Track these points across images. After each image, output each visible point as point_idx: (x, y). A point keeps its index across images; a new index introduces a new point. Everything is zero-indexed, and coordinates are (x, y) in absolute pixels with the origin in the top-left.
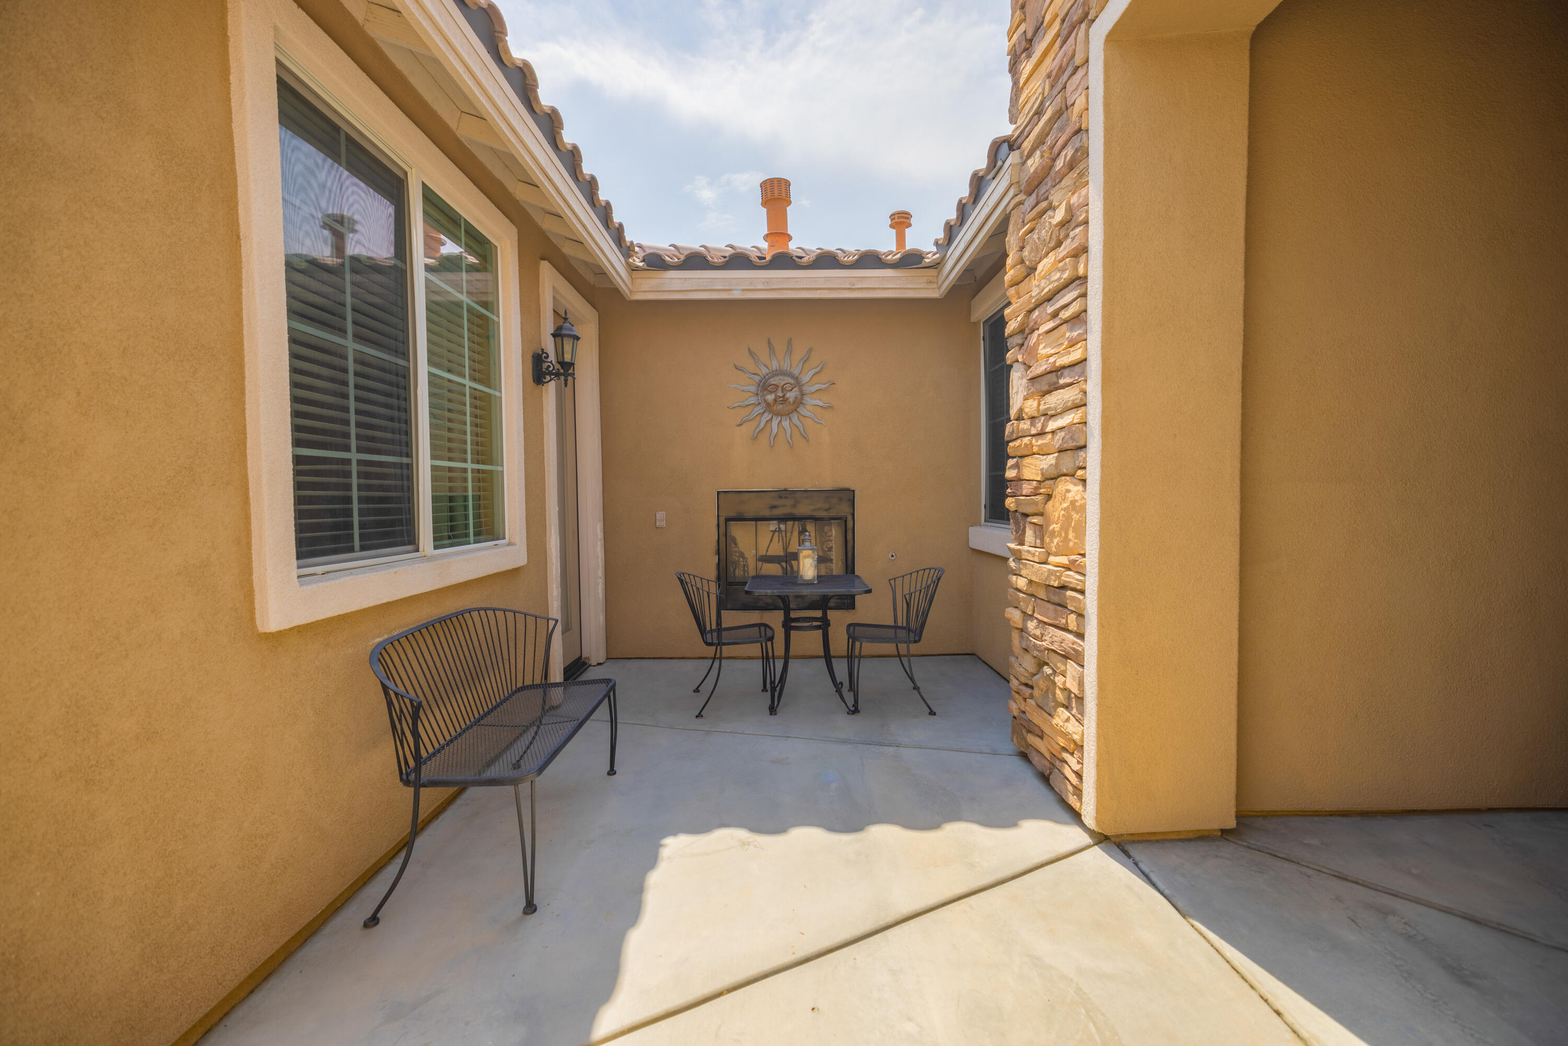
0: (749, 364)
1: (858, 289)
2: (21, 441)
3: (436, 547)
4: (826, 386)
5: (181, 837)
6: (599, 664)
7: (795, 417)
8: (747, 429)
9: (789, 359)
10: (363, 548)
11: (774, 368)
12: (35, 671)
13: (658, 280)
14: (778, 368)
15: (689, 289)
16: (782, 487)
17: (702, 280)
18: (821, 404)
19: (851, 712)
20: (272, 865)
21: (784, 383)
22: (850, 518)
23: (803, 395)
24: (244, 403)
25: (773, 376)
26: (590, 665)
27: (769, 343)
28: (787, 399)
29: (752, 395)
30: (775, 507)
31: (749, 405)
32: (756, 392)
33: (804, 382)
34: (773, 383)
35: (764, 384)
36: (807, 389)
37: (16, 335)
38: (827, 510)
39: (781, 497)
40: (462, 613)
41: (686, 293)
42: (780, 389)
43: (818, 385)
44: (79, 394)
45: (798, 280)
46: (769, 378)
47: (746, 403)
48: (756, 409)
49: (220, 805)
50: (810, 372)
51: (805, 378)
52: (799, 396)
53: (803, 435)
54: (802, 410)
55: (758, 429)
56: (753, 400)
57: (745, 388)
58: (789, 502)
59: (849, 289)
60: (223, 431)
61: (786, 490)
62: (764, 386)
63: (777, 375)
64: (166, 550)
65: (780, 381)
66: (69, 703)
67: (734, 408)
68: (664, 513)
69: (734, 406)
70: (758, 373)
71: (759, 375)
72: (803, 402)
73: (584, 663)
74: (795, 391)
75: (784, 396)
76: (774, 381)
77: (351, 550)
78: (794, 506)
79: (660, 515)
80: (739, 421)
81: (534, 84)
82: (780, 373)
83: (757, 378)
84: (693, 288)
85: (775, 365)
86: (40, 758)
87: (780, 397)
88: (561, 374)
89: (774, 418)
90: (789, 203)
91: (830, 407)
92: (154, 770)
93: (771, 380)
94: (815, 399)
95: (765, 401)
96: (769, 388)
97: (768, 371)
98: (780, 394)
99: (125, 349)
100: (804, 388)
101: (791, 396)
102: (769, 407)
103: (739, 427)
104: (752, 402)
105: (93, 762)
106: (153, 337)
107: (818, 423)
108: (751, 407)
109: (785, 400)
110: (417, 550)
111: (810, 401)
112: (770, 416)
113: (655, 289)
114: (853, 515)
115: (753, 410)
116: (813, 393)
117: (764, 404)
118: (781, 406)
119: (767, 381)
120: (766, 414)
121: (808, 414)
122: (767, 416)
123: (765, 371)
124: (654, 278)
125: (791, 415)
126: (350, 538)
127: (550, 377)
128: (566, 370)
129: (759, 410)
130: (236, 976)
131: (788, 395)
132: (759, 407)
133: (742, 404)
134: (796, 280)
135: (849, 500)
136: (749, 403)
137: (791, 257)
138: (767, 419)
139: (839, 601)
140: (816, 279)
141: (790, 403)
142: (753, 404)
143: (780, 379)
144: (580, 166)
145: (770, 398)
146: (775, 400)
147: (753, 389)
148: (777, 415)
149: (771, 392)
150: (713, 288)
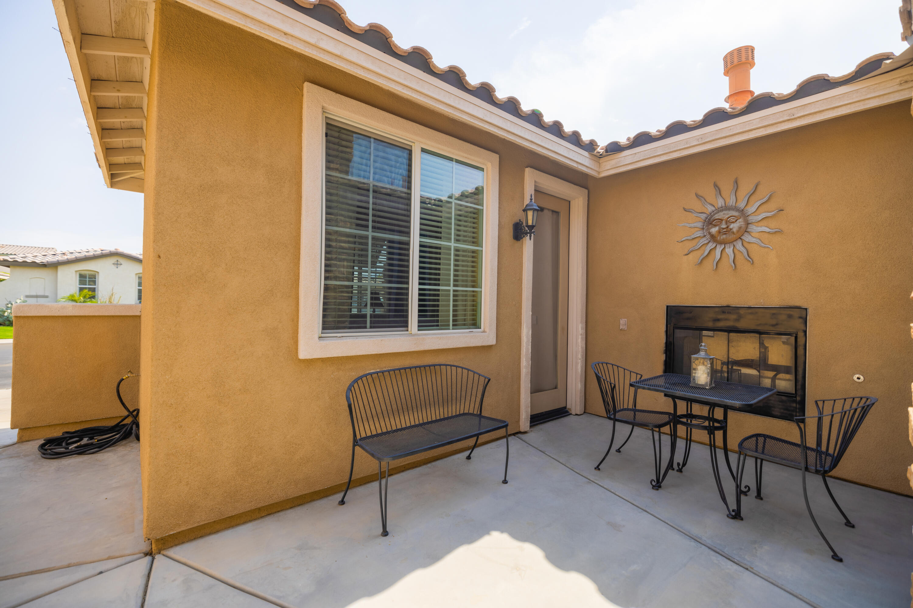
0: (697, 205)
1: (800, 117)
2: (205, 282)
3: (419, 330)
4: (773, 213)
5: (257, 432)
6: (576, 415)
7: (739, 245)
8: (695, 257)
9: (734, 197)
10: (371, 327)
11: (720, 205)
12: (203, 359)
13: (616, 160)
14: (723, 205)
15: (637, 160)
16: (725, 304)
17: (647, 151)
18: (768, 230)
19: (731, 516)
20: (301, 458)
21: (728, 216)
22: (801, 335)
23: (748, 224)
24: (299, 264)
25: (718, 212)
26: (571, 414)
27: (716, 186)
28: (731, 229)
29: (699, 229)
30: (718, 320)
31: (695, 238)
32: (702, 227)
33: (750, 213)
34: (717, 218)
35: (709, 220)
36: (751, 219)
37: (205, 247)
38: (773, 325)
39: (724, 312)
40: (434, 366)
41: (636, 163)
42: (724, 222)
43: (764, 214)
44: (226, 265)
45: (732, 128)
46: (714, 215)
47: (693, 237)
48: (701, 241)
49: (276, 425)
50: (757, 203)
51: (751, 209)
52: (743, 226)
53: (746, 259)
54: (747, 238)
55: (702, 257)
56: (699, 234)
57: (692, 225)
58: (733, 317)
59: (789, 120)
60: (288, 275)
61: (728, 306)
62: (710, 222)
63: (722, 211)
64: (258, 321)
65: (724, 216)
66: (214, 372)
67: (682, 241)
68: (626, 320)
69: (682, 240)
70: (705, 212)
71: (705, 213)
72: (748, 230)
73: (567, 412)
74: (740, 222)
75: (728, 227)
76: (718, 216)
77: (365, 327)
78: (737, 320)
79: (623, 321)
80: (686, 252)
81: (463, 75)
82: (727, 208)
83: (703, 216)
84: (641, 159)
85: (720, 203)
86: (203, 389)
87: (724, 229)
88: (528, 233)
89: (718, 246)
90: (752, 65)
91: (779, 232)
92: (246, 404)
93: (716, 215)
94: (761, 226)
95: (710, 233)
96: (713, 223)
97: (713, 209)
98: (724, 226)
99: (246, 247)
100: (750, 218)
101: (735, 227)
102: (713, 238)
103: (687, 256)
104: (698, 235)
105: (222, 395)
106: (258, 242)
107: (765, 247)
108: (697, 240)
109: (728, 231)
110: (408, 331)
111: (755, 229)
112: (714, 245)
113: (615, 166)
114: (805, 332)
115: (699, 242)
116: (759, 221)
117: (708, 236)
118: (724, 236)
119: (712, 216)
120: (710, 244)
121: (753, 240)
122: (711, 245)
123: (710, 209)
124: (614, 159)
125: (735, 243)
126: (365, 322)
127: (523, 235)
128: (531, 230)
129: (704, 241)
130: (279, 497)
131: (732, 226)
132: (704, 239)
133: (689, 238)
134: (729, 128)
135: (800, 318)
136: (696, 236)
137: (723, 111)
138: (711, 248)
139: (785, 412)
140: (751, 122)
141: (733, 233)
142: (699, 237)
143: (724, 214)
144: (520, 108)
145: (714, 230)
146: (719, 232)
147: (700, 225)
148: (721, 243)
149: (715, 226)
150: (655, 155)
